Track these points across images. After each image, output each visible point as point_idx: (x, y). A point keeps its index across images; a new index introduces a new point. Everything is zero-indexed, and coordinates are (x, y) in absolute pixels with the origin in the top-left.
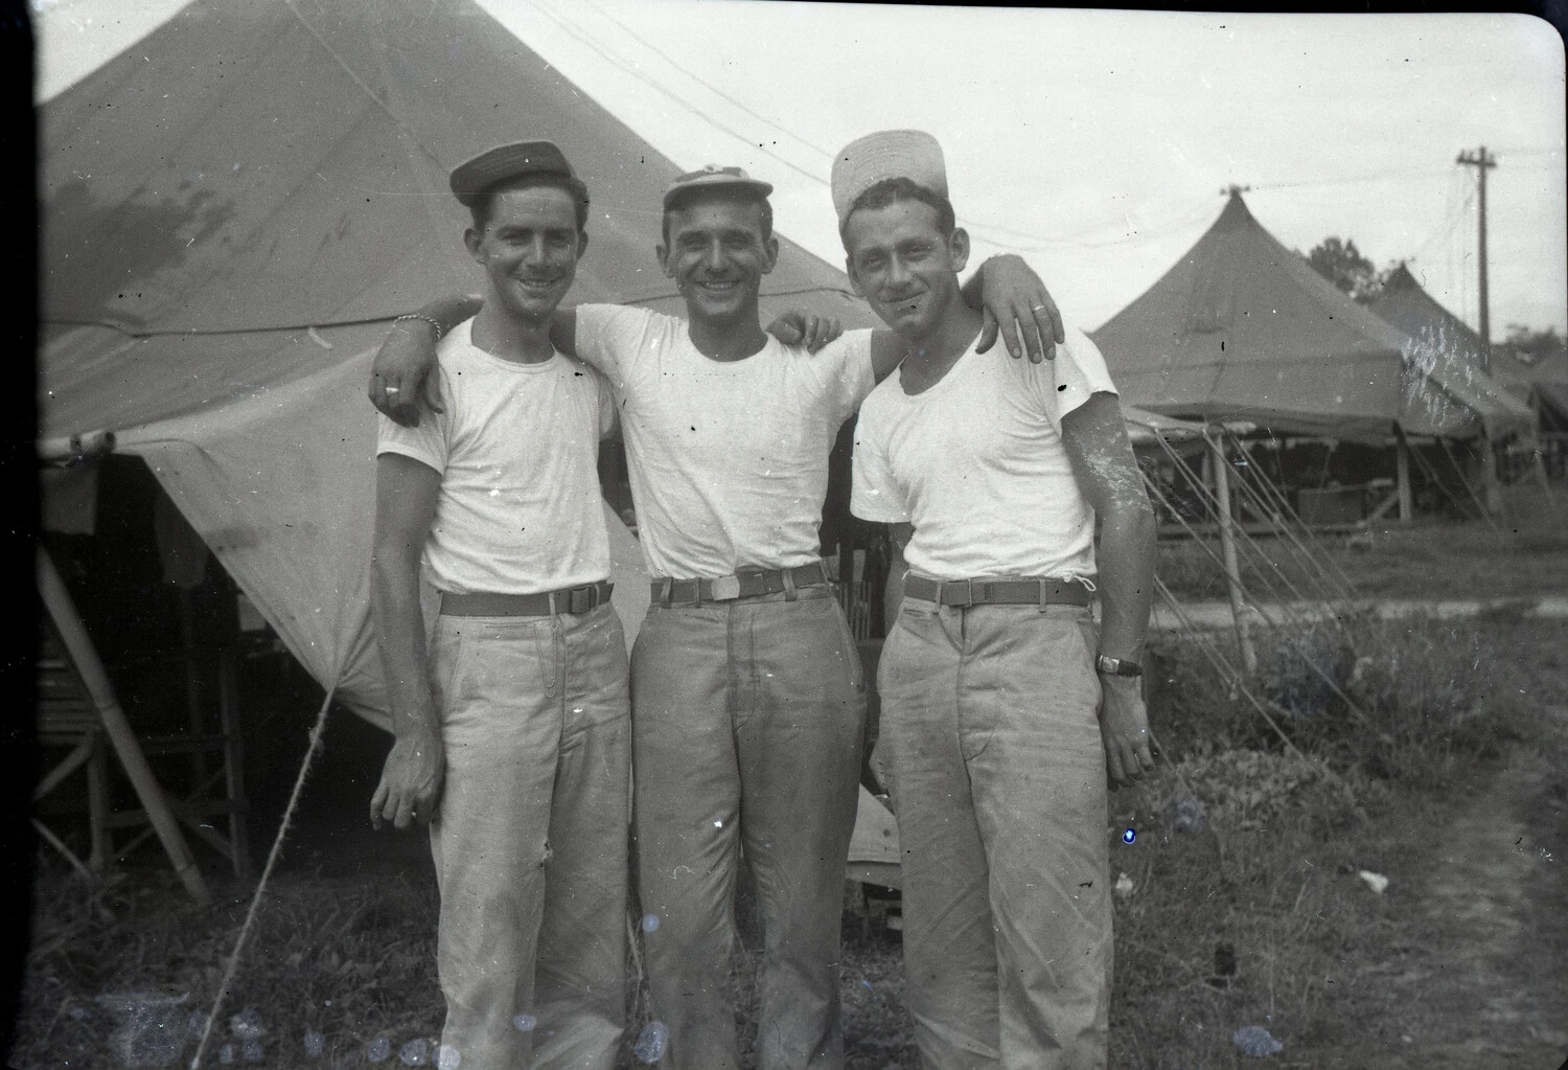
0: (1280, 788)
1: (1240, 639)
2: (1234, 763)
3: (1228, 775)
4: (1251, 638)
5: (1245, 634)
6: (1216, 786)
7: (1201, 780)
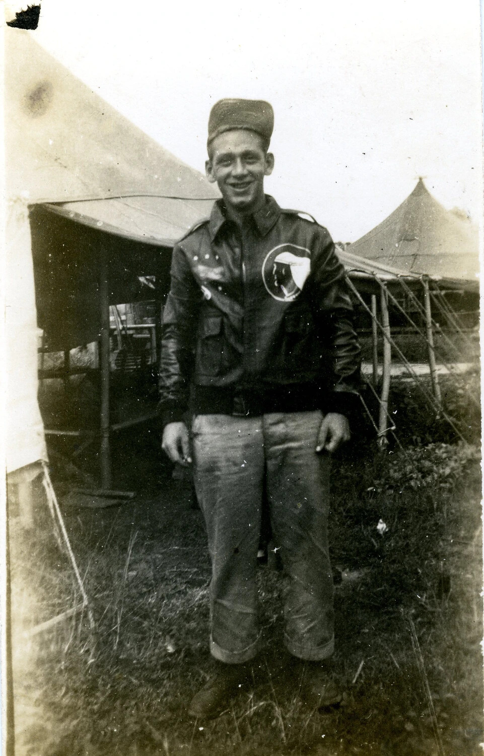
0: (457, 465)
1: (433, 384)
2: (433, 450)
3: (432, 457)
4: (439, 383)
5: (437, 381)
6: (427, 464)
7: (418, 460)
